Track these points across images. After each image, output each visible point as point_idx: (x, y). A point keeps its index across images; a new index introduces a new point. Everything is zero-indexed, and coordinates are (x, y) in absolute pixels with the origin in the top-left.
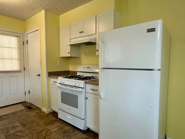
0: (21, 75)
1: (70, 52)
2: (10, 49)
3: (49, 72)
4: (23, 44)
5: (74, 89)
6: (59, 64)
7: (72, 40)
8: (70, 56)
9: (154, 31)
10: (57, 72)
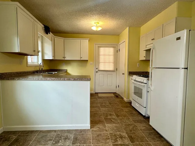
0: (114, 73)
1: (145, 56)
2: (109, 56)
3: (129, 72)
4: (117, 51)
5: (141, 84)
6: (138, 65)
7: (147, 46)
8: (145, 59)
9: (180, 39)
10: (136, 72)
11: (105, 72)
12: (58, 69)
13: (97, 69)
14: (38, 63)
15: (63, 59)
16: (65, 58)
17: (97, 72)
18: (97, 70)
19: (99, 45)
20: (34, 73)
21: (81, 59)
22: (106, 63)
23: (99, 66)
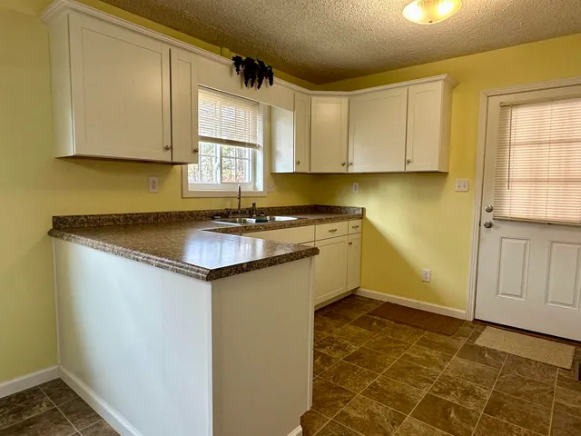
11: (535, 230)
12: (335, 207)
13: (489, 210)
14: (255, 187)
15: (343, 170)
16: (350, 168)
17: (489, 226)
18: (488, 218)
19: (505, 99)
20: (213, 218)
21: (410, 168)
22: (545, 185)
23: (499, 196)
